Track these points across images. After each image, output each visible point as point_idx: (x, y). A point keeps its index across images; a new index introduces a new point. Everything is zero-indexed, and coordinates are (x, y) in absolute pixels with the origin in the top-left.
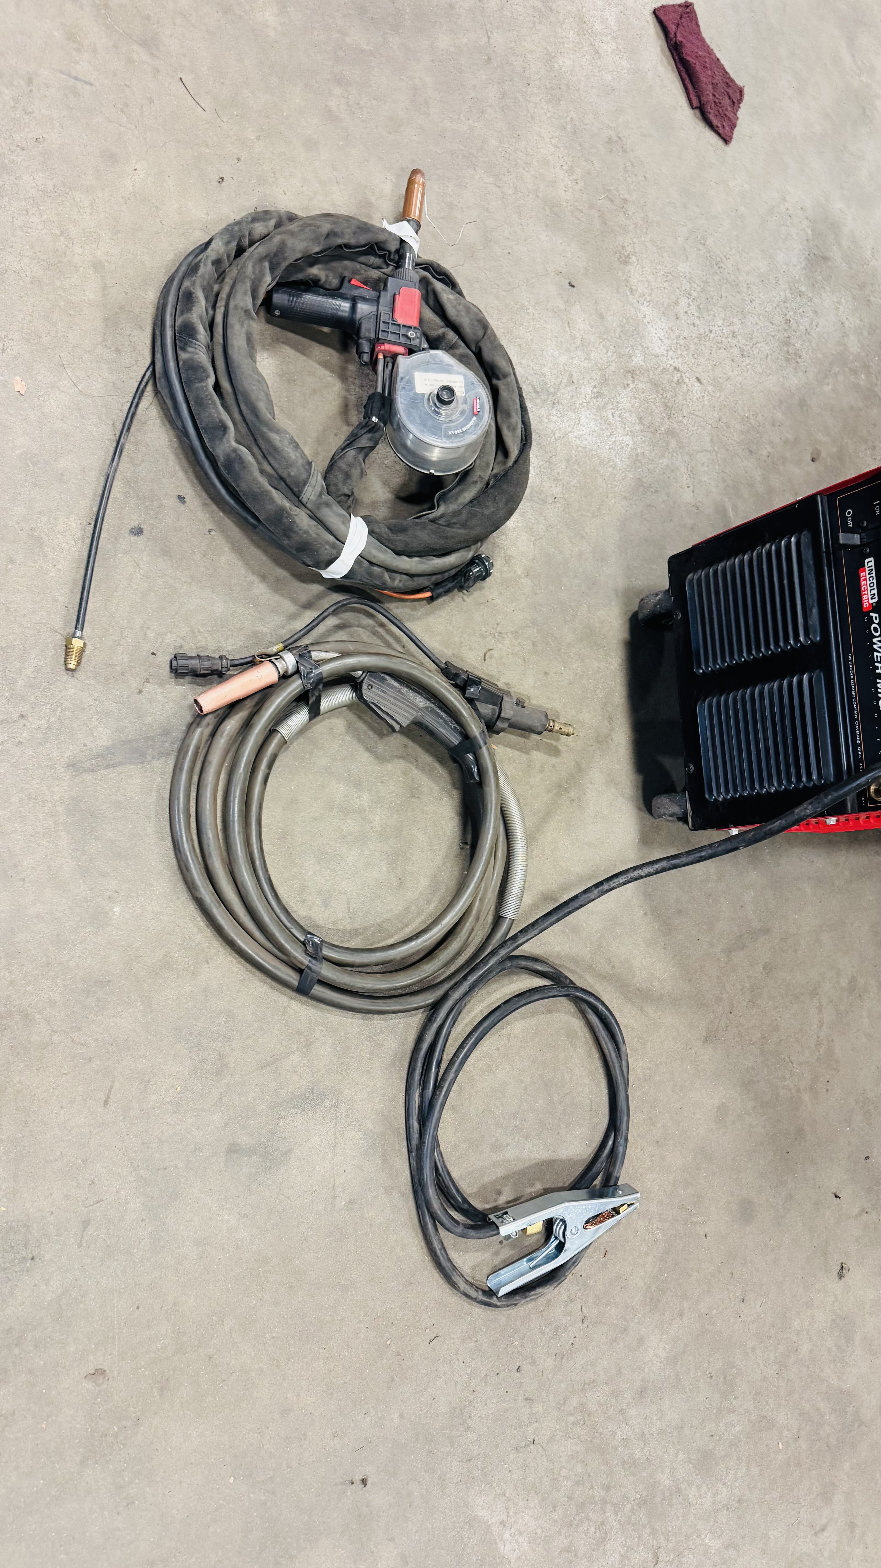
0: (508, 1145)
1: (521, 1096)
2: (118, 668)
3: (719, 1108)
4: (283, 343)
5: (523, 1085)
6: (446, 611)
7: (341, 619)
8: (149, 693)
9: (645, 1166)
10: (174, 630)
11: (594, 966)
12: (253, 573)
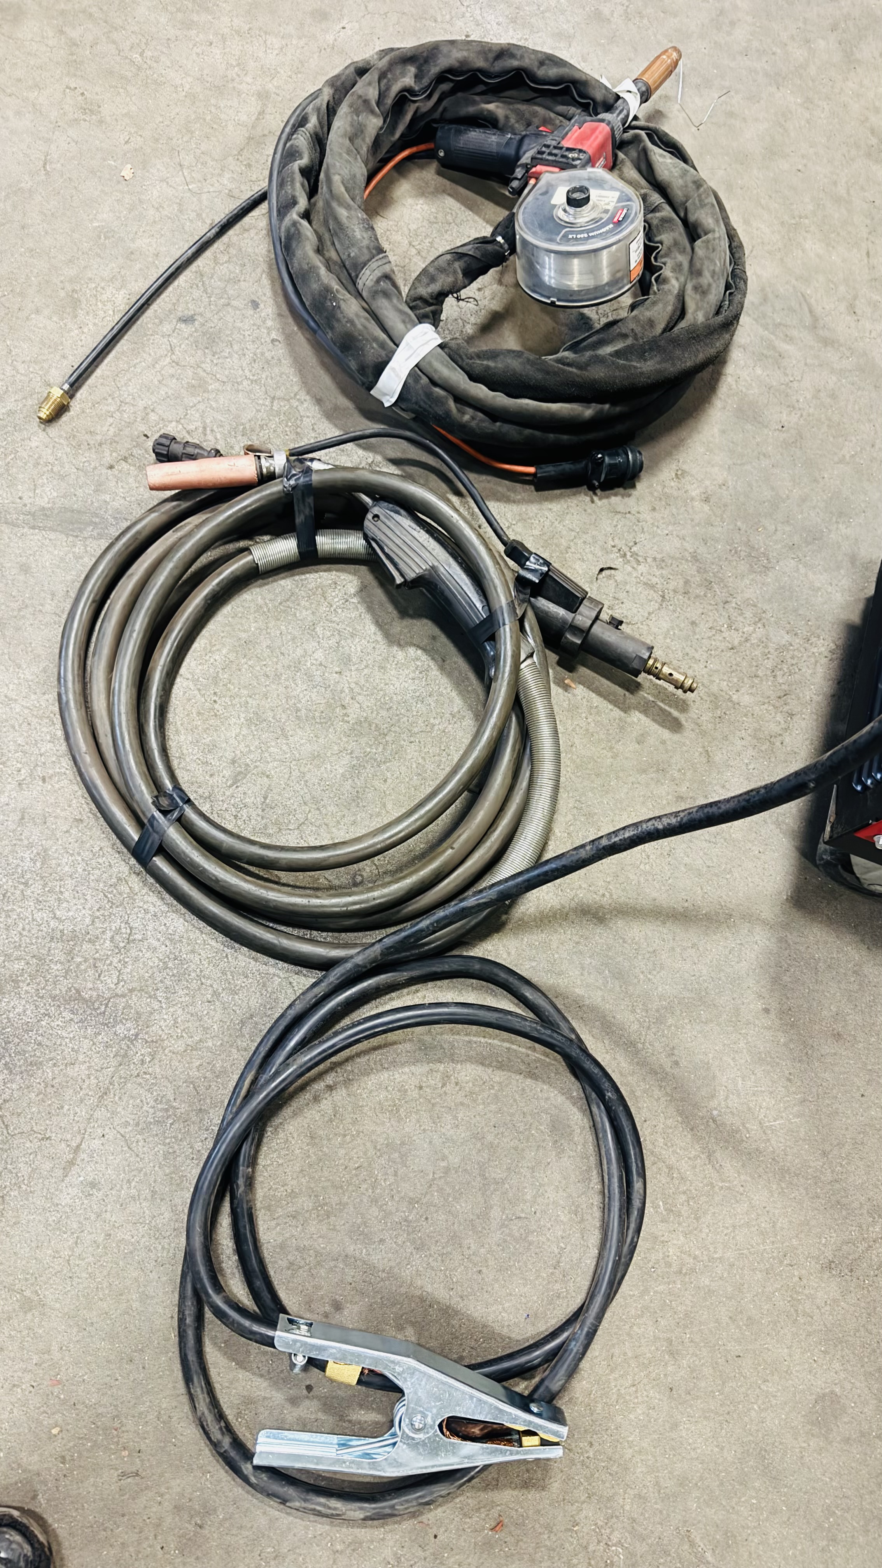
0: (382, 1241)
1: (434, 1179)
2: (99, 438)
3: (821, 1398)
4: (449, 195)
5: (443, 1164)
6: (559, 506)
7: (403, 470)
8: (120, 471)
9: (632, 1416)
10: (182, 421)
11: (640, 1046)
12: (308, 393)
